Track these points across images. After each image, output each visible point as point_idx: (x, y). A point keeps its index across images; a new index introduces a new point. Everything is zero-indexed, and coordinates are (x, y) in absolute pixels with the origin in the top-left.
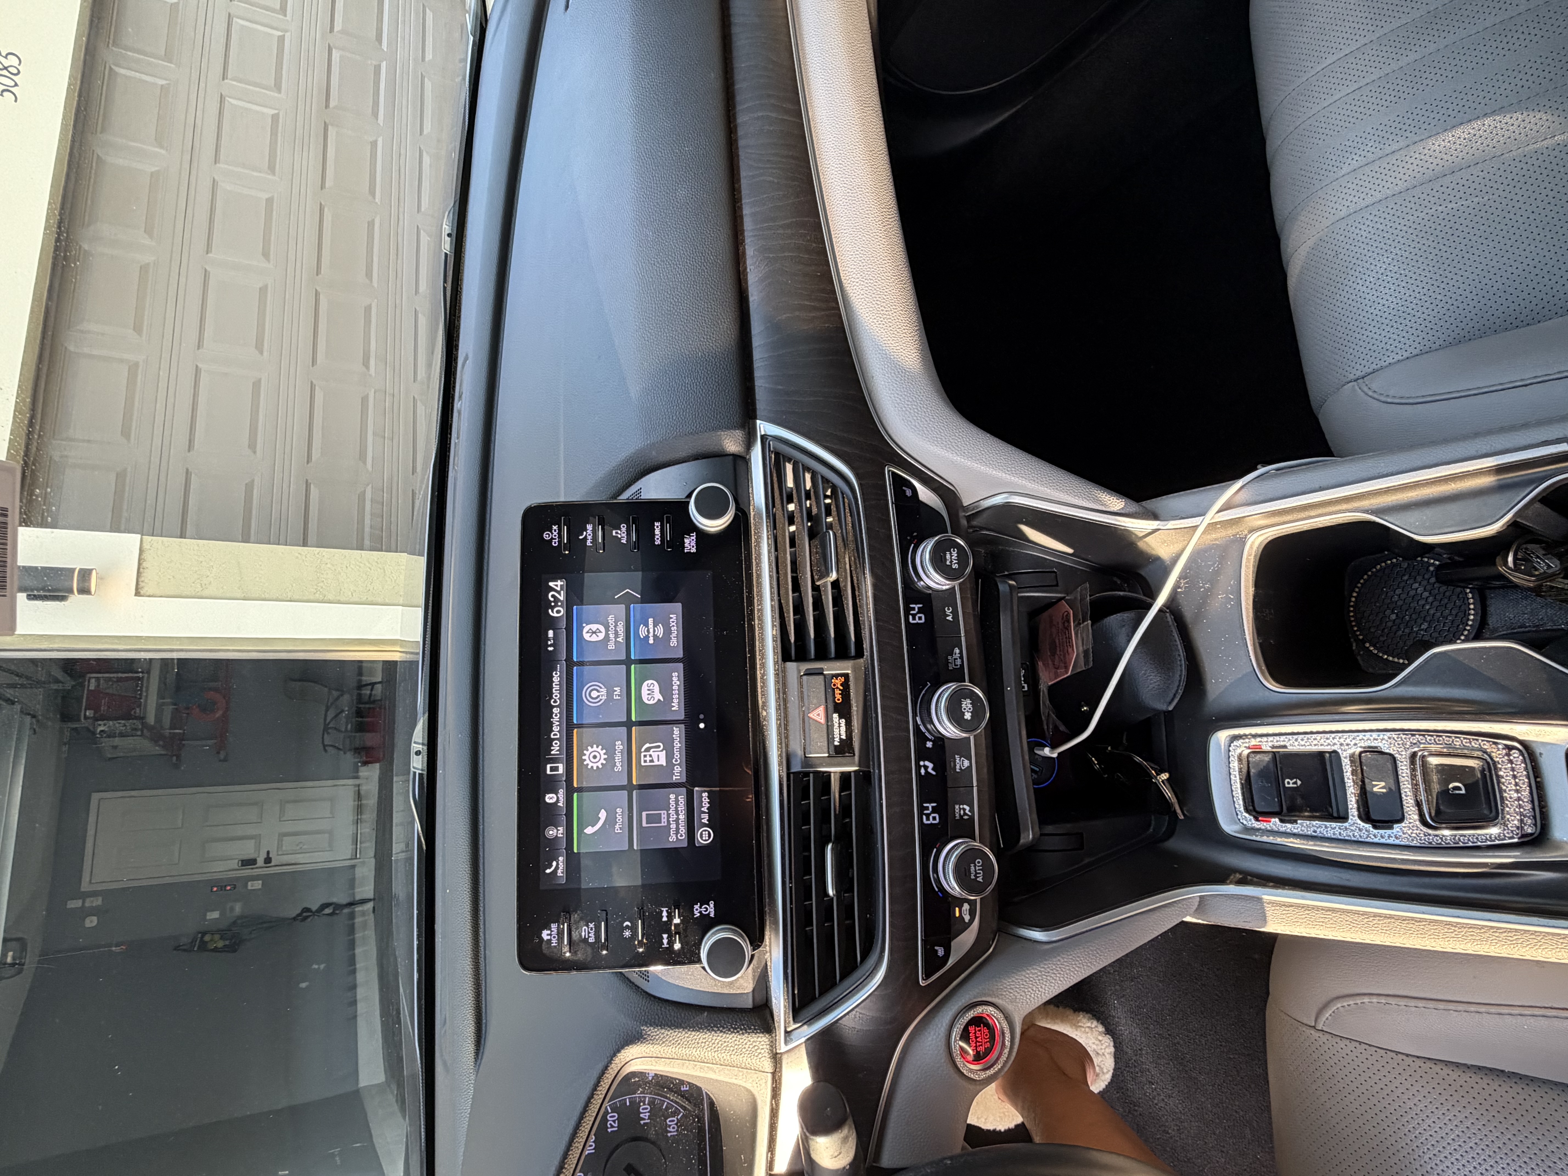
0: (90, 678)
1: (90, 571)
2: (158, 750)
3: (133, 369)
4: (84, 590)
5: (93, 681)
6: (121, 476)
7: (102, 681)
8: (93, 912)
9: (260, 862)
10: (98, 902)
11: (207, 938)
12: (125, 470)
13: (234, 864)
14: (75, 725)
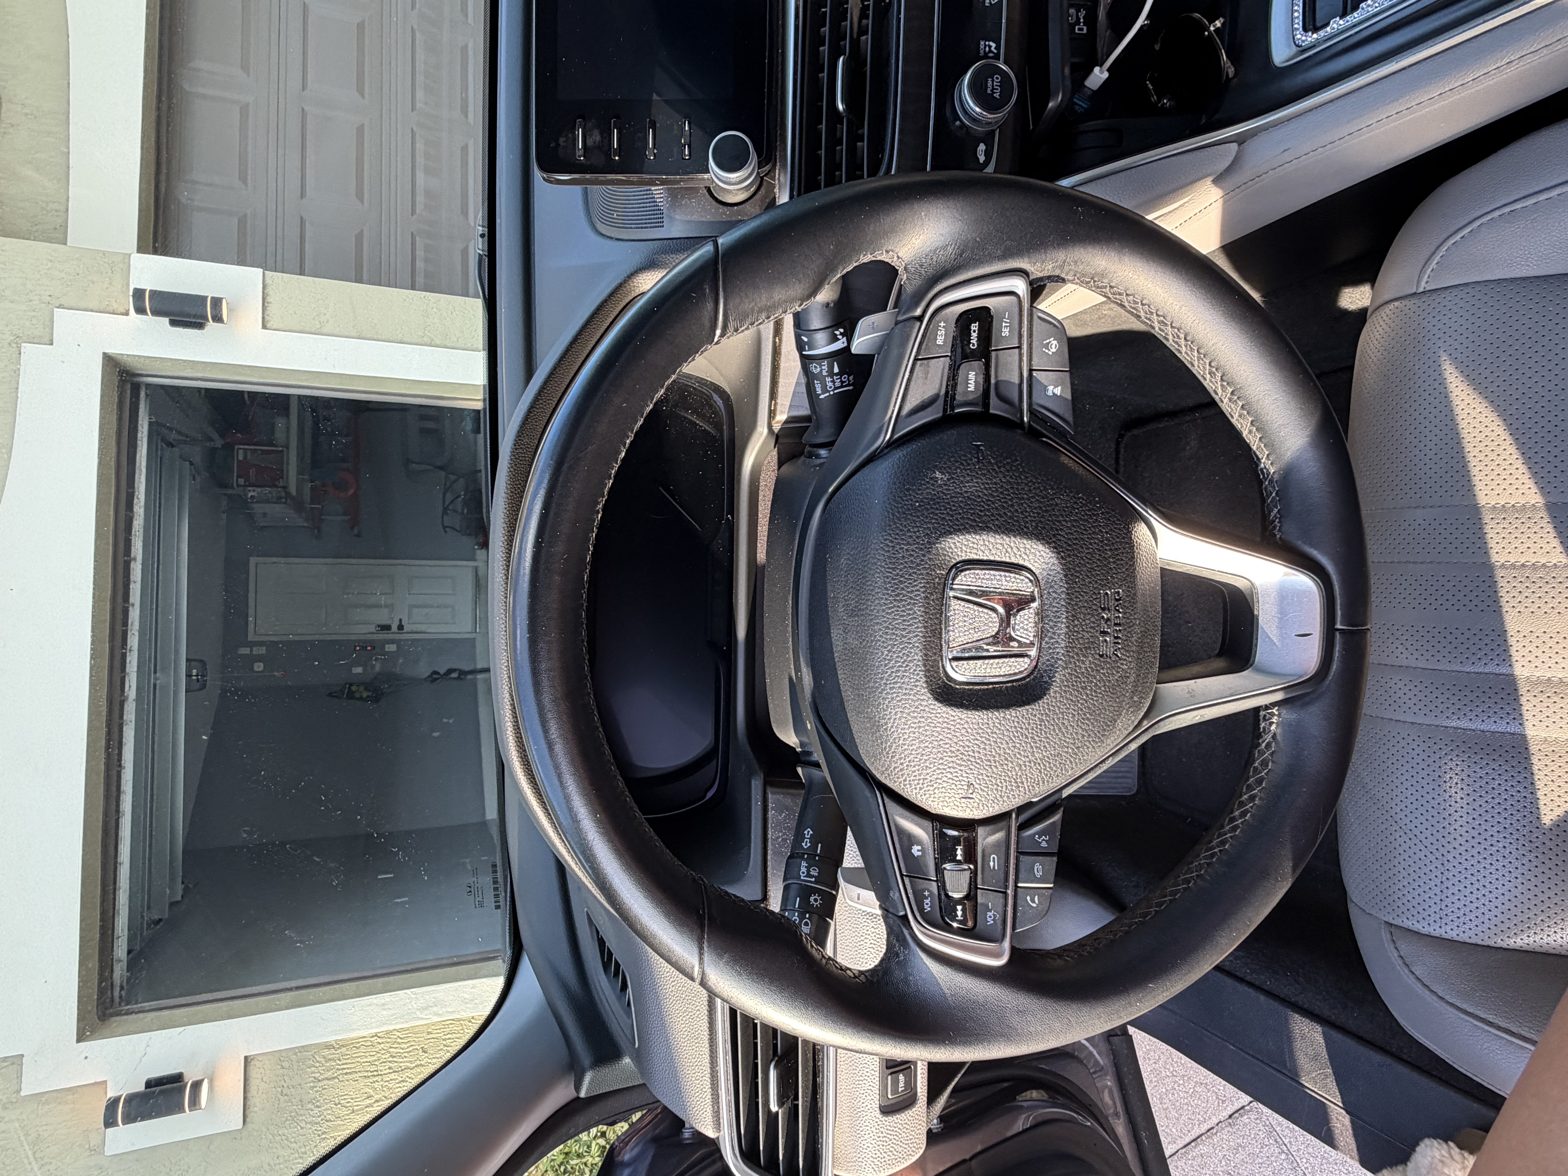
0: (238, 449)
1: (221, 299)
2: (301, 522)
3: (244, 110)
4: (218, 319)
5: (241, 452)
6: (242, 221)
7: (249, 453)
8: (259, 658)
9: (394, 628)
10: (263, 650)
11: (354, 688)
12: (245, 216)
13: (372, 628)
14: (230, 491)
